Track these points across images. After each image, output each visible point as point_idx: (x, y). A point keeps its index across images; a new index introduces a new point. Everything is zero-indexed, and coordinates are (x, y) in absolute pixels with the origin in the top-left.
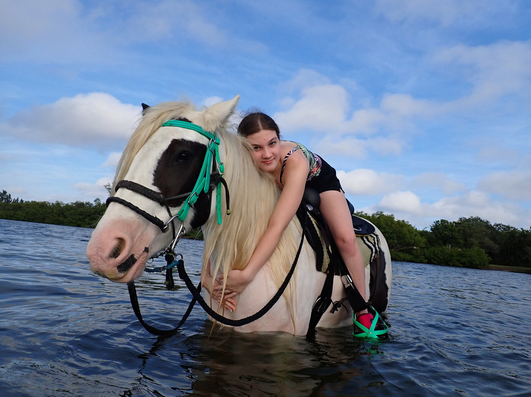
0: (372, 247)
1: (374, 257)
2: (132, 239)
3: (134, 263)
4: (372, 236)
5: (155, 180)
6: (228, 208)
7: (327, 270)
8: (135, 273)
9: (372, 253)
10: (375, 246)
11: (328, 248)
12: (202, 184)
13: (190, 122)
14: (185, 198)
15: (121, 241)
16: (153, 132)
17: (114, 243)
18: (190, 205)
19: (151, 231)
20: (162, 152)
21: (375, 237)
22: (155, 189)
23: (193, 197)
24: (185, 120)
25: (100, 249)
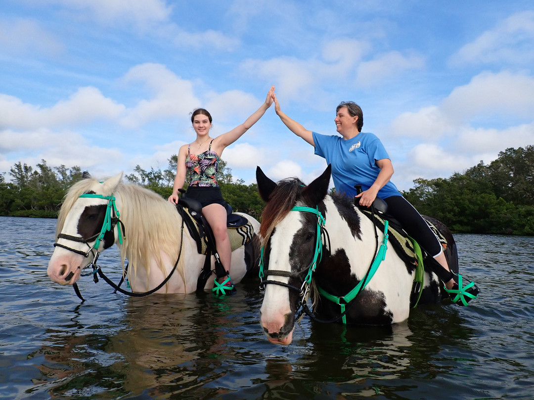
0: (244, 234)
1: (246, 241)
2: (70, 264)
3: (73, 276)
4: (246, 227)
5: (78, 231)
6: (124, 236)
7: (205, 252)
8: (75, 280)
9: (244, 238)
10: (247, 234)
11: (205, 239)
12: (106, 226)
13: (95, 193)
14: (97, 237)
15: (64, 266)
16: (74, 202)
17: (60, 268)
18: (100, 240)
19: (80, 258)
20: (80, 215)
21: (248, 227)
22: (79, 236)
23: (101, 235)
24: (92, 192)
25: (54, 272)
